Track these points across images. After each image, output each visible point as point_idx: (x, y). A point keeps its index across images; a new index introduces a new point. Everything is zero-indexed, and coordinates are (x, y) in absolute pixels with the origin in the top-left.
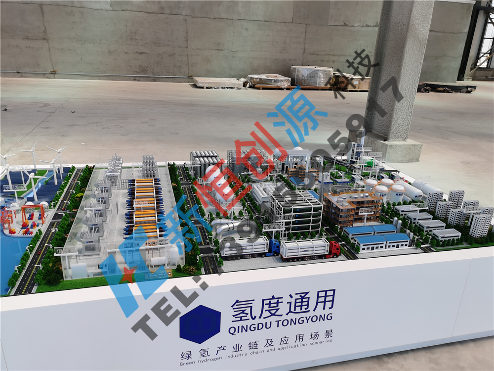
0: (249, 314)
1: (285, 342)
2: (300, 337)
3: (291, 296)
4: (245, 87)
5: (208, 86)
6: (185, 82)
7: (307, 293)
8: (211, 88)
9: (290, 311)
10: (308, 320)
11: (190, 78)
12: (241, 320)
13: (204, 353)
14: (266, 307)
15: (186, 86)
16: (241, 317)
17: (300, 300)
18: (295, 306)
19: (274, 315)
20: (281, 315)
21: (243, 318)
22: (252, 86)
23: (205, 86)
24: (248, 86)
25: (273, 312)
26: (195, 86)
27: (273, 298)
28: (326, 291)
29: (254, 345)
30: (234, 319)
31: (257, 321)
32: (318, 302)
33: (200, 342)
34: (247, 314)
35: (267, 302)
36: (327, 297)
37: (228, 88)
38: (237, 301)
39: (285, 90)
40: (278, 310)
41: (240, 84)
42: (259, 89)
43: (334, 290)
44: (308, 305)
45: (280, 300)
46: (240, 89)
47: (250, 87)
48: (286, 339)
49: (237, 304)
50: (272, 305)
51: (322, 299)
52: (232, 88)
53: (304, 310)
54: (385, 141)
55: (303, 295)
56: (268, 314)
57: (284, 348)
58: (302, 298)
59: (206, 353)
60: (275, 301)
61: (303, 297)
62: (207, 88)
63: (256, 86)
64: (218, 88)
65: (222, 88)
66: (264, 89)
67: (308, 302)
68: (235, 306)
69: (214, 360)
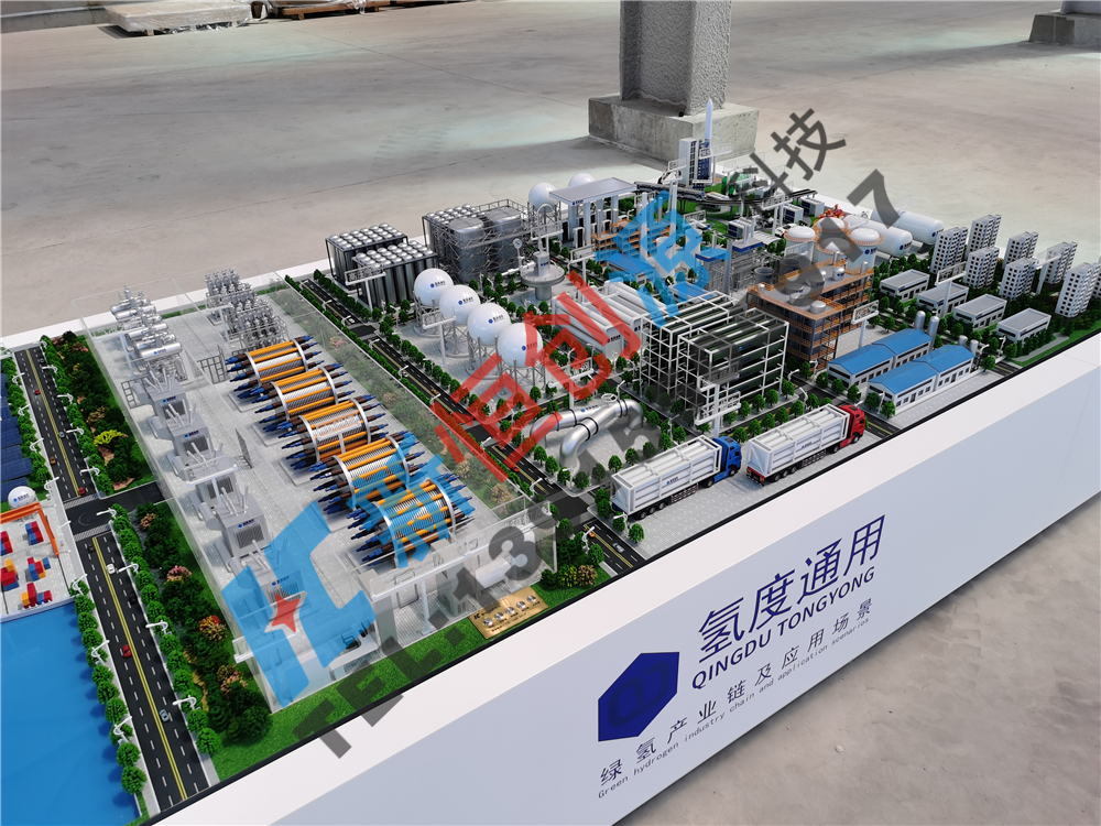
0: (732, 634)
1: (791, 659)
2: (817, 638)
3: (809, 562)
4: (259, 17)
5: (157, 28)
6: (82, 24)
7: (836, 544)
8: (168, 31)
9: (805, 594)
10: (832, 598)
11: (95, 12)
12: (717, 650)
13: (644, 751)
14: (764, 604)
15: (91, 35)
16: (717, 646)
17: (824, 564)
18: (815, 579)
19: (777, 613)
20: (789, 609)
21: (720, 646)
22: (276, 12)
23: (151, 27)
24: (264, 14)
25: (774, 609)
26: (120, 31)
27: (778, 578)
28: (868, 526)
29: (736, 692)
30: (705, 654)
31: (747, 638)
32: (853, 554)
33: (637, 734)
34: (728, 633)
35: (766, 592)
36: (869, 538)
37: (213, 26)
38: (711, 615)
39: (363, 13)
40: (783, 600)
41: (244, 12)
42: (295, 17)
43: (882, 518)
44: (835, 568)
45: (789, 579)
46: (247, 24)
47: (271, 16)
48: (793, 652)
49: (711, 620)
50: (773, 596)
51: (860, 546)
52: (224, 24)
53: (828, 580)
54: (681, 115)
55: (828, 551)
56: (767, 615)
57: (788, 673)
58: (828, 556)
59: (650, 748)
60: (781, 583)
61: (830, 554)
62: (157, 33)
63: (289, 10)
64: (188, 29)
65: (199, 28)
66: (308, 16)
67: (837, 561)
68: (708, 627)
69: (665, 754)
